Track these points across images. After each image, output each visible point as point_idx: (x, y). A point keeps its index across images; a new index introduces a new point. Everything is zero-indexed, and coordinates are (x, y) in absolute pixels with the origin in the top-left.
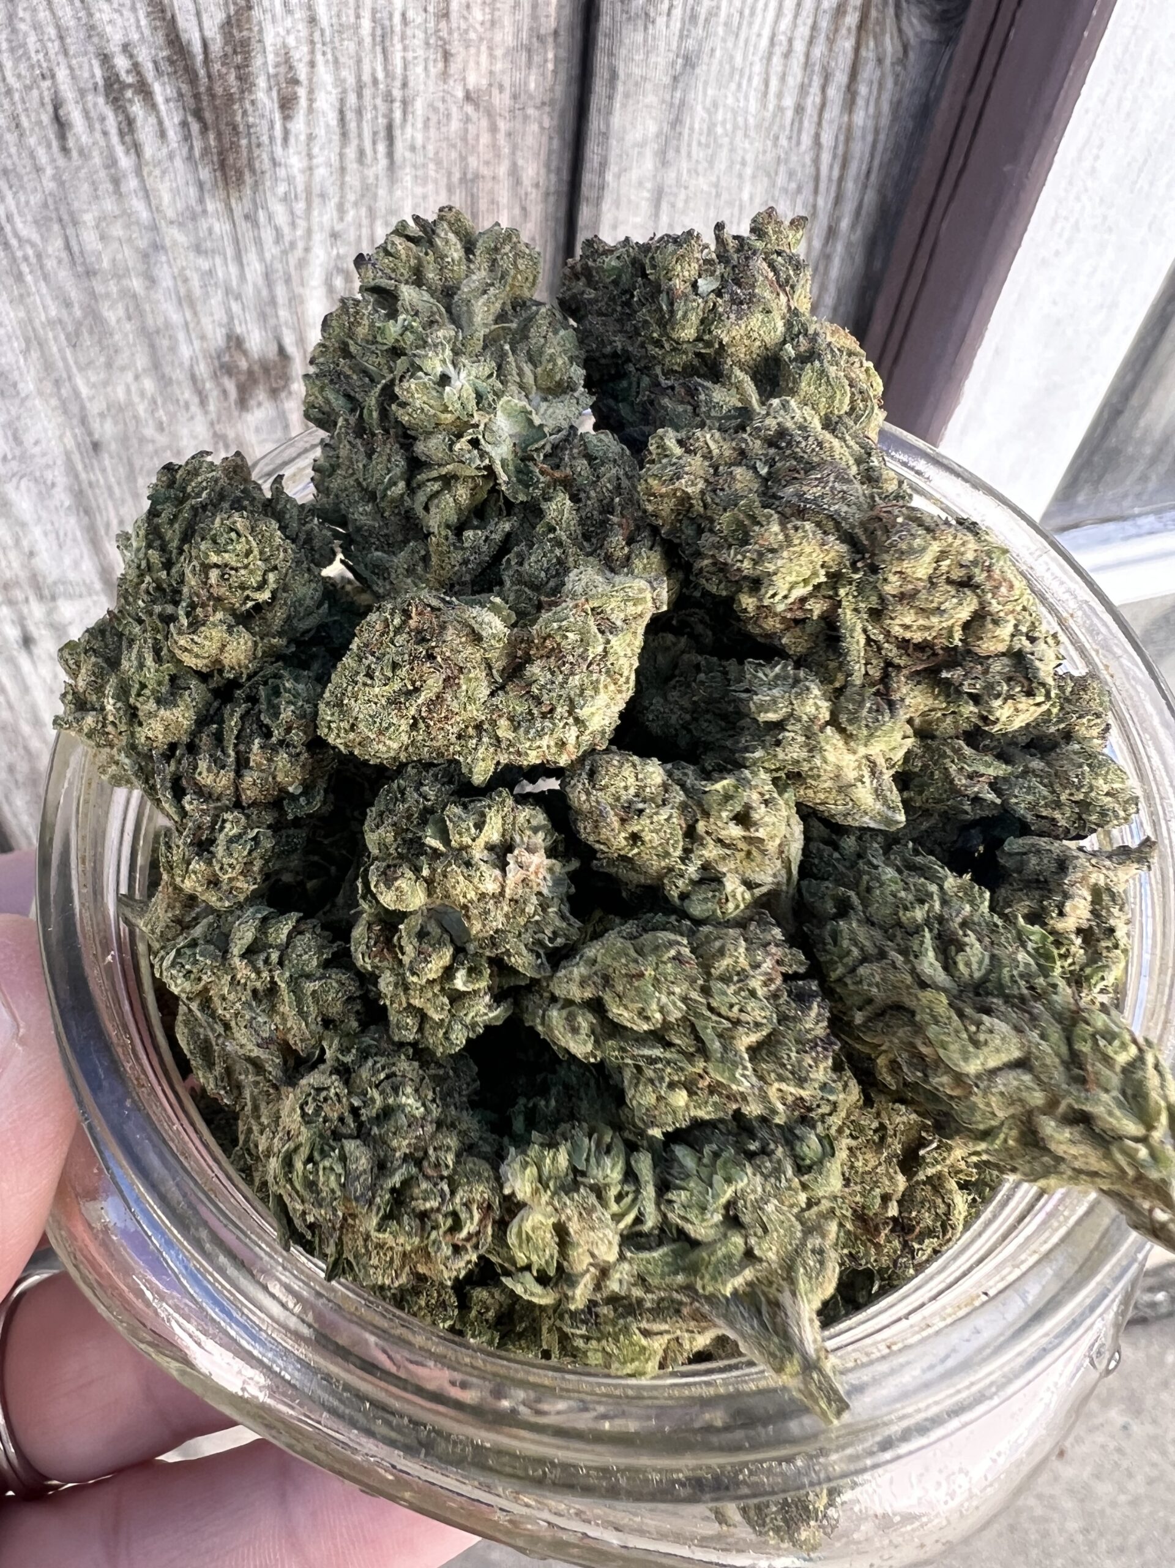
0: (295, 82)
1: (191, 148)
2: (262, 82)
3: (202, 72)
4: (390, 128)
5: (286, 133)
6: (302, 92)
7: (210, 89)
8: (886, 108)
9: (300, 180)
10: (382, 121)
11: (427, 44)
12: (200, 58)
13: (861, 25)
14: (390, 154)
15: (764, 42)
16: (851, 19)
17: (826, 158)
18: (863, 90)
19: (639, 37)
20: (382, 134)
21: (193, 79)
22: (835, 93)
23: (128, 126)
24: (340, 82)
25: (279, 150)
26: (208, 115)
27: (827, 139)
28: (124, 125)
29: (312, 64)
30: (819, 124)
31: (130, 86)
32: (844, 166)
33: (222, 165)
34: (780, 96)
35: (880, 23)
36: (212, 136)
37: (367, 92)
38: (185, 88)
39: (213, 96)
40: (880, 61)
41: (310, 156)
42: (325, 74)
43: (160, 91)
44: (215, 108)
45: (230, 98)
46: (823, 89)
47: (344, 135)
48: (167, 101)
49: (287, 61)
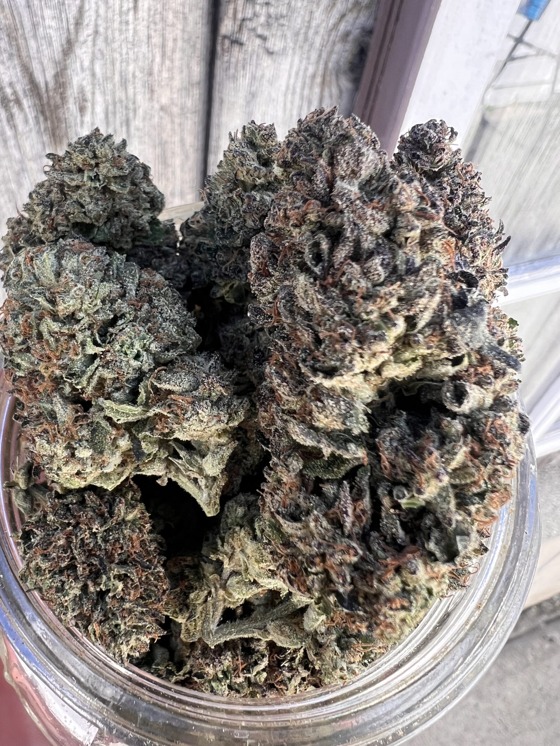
0: (85, 100)
1: (40, 127)
2: (71, 101)
3: (45, 95)
4: (128, 121)
5: (81, 121)
6: (89, 105)
7: (48, 103)
10: (124, 118)
11: (144, 86)
12: (44, 90)
13: (323, 83)
14: (128, 132)
16: (319, 80)
19: (231, 85)
20: (124, 124)
21: (40, 98)
23: (11, 118)
24: (105, 101)
25: (78, 129)
26: (48, 114)
28: (9, 117)
29: (93, 93)
31: (12, 100)
33: (54, 135)
34: (291, 110)
35: (330, 82)
36: (49, 122)
37: (118, 105)
38: (37, 102)
39: (49, 106)
42: (99, 98)
43: (26, 103)
44: (51, 111)
45: (57, 107)
48: (29, 107)
49: (82, 91)
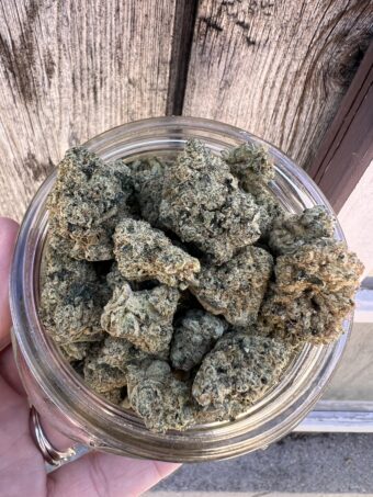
0: (53, 64)
1: (9, 82)
2: (38, 61)
3: (12, 54)
4: (95, 88)
5: (50, 83)
6: (56, 68)
7: (16, 60)
8: (315, 116)
9: (57, 102)
10: (92, 86)
11: (111, 58)
12: (11, 47)
13: (307, 81)
14: (95, 98)
15: (262, 81)
16: (303, 78)
17: (287, 131)
18: (306, 108)
19: (206, 70)
20: (92, 90)
21: (9, 56)
22: (293, 107)
24: (72, 67)
25: (47, 89)
26: (16, 71)
27: (288, 124)
29: (60, 58)
30: (285, 117)
32: (295, 136)
33: (23, 91)
34: (268, 103)
35: (316, 81)
36: (17, 79)
37: (85, 72)
38: (5, 58)
39: (17, 64)
40: (315, 97)
41: (60, 94)
42: (66, 63)
44: (19, 68)
45: (24, 66)
46: (288, 104)
47: (75, 88)
49: (49, 54)
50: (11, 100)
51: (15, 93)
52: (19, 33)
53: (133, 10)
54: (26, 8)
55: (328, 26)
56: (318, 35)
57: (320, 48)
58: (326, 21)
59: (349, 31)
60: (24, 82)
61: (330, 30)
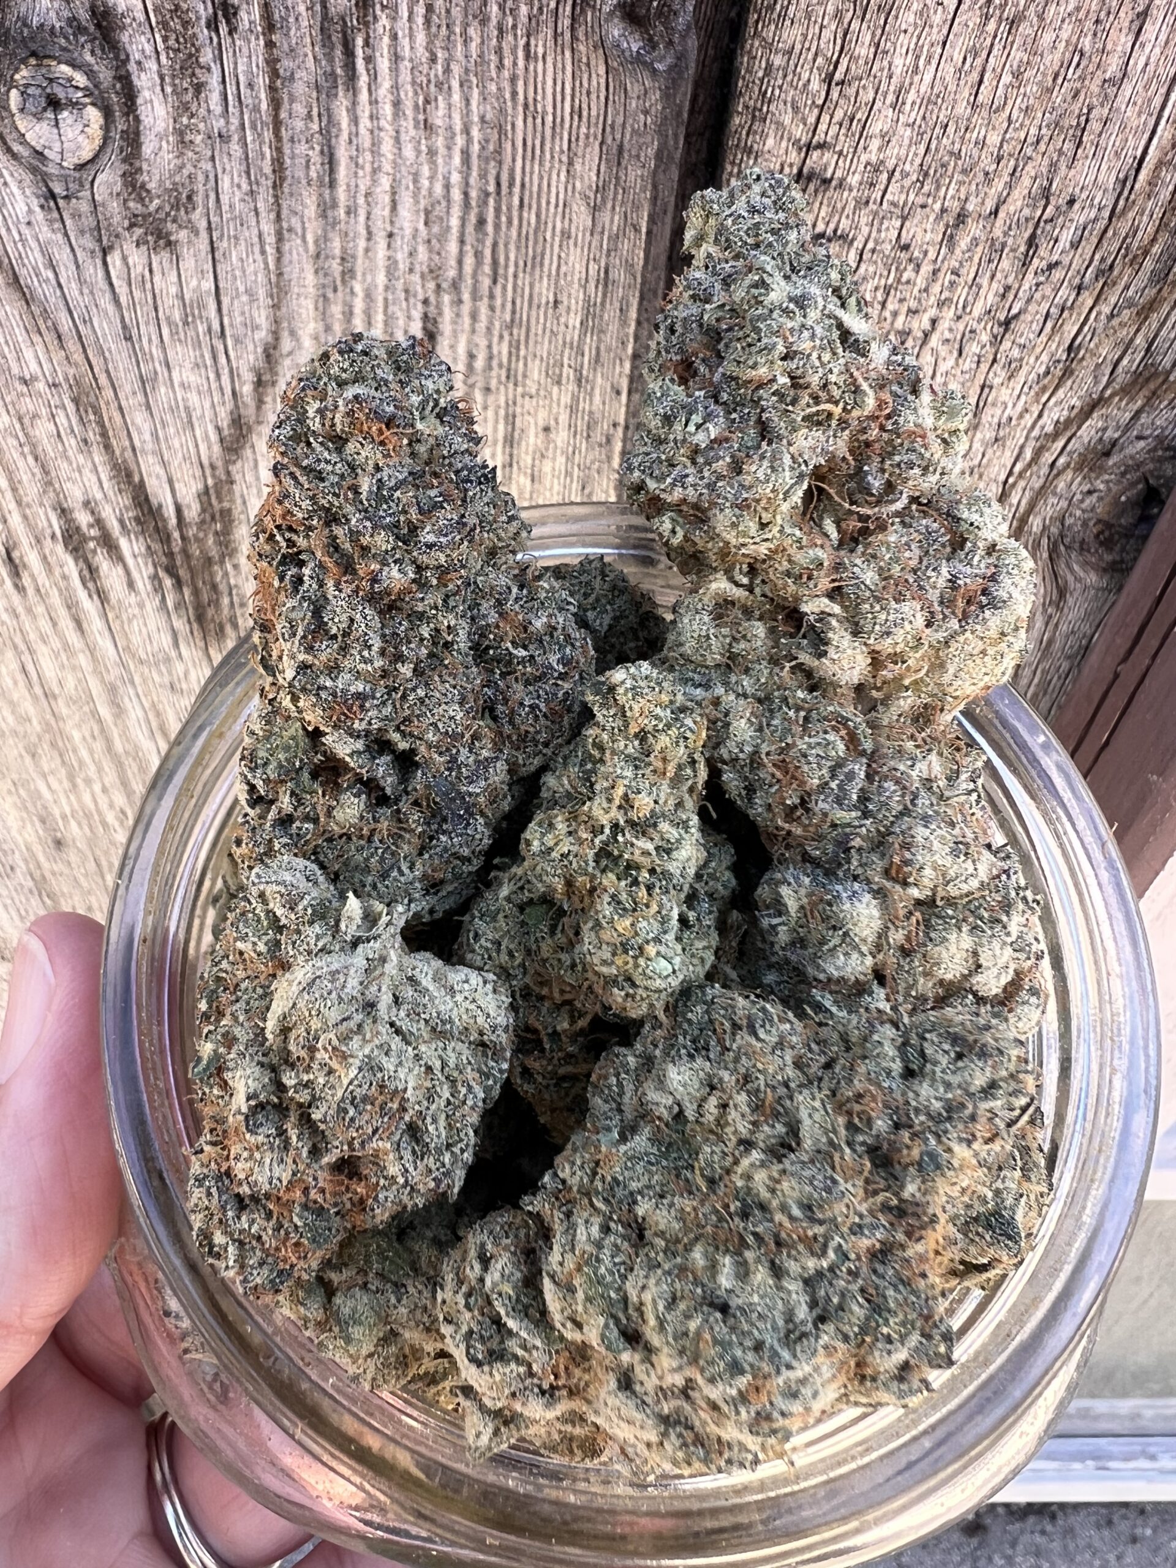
1: (163, 600)
3: (176, 535)
7: (185, 551)
12: (173, 521)
21: (166, 539)
23: (91, 573)
26: (183, 573)
28: (86, 573)
31: (92, 538)
33: (200, 618)
36: (187, 592)
38: (156, 546)
39: (187, 557)
43: (128, 546)
44: (191, 569)
45: (209, 561)
48: (136, 556)
50: (166, 640)
51: (179, 624)
52: (196, 486)
53: (511, 419)
54: (219, 429)
55: (1055, 436)
56: (1028, 454)
57: (1037, 484)
58: (1048, 424)
59: (1114, 442)
60: (205, 598)
61: (1060, 444)
